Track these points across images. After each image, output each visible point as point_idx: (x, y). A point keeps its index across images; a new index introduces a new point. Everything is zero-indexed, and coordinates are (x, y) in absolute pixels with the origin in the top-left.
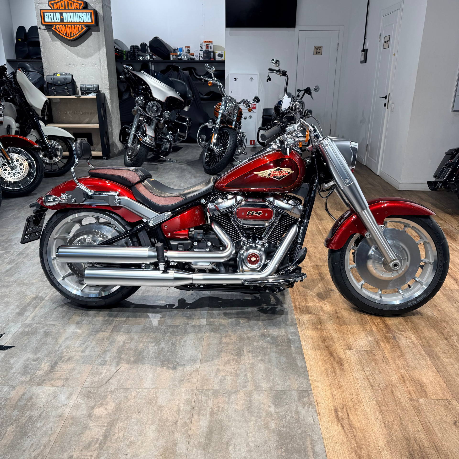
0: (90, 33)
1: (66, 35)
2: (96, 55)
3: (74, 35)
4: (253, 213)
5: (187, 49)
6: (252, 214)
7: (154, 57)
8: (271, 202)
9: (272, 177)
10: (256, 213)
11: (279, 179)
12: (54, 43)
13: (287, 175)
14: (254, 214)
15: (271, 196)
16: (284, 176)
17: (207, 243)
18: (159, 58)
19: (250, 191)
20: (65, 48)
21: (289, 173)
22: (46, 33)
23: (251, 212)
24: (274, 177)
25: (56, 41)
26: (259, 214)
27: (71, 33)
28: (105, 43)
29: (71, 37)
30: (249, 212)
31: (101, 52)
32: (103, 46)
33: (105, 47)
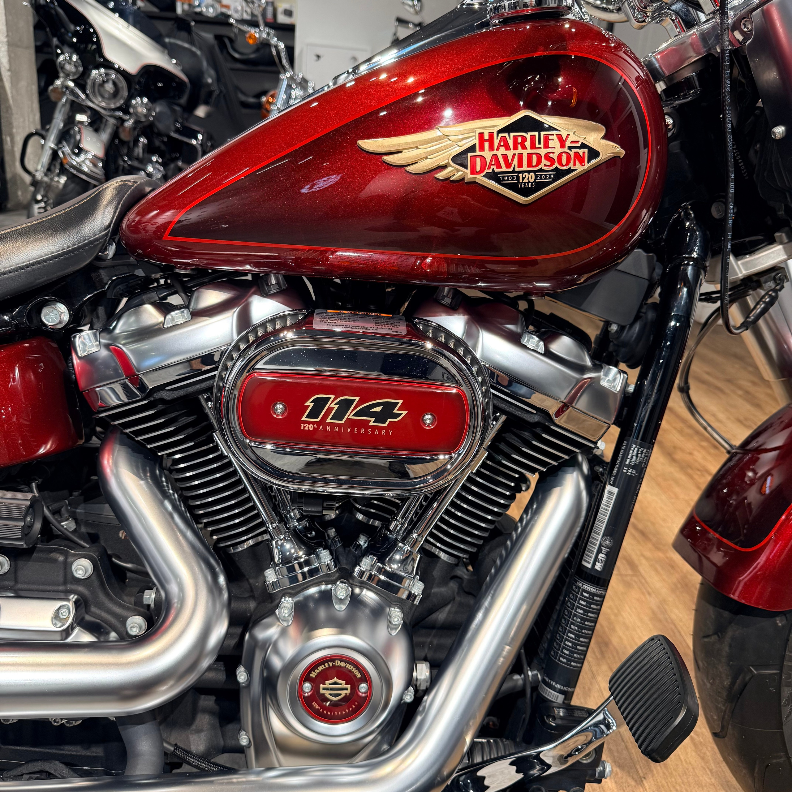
4: (345, 405)
6: (339, 415)
7: (140, 4)
8: (459, 341)
9: (481, 179)
10: (365, 412)
11: (526, 192)
13: (580, 168)
14: (350, 415)
15: (452, 309)
16: (559, 174)
17: (67, 566)
18: (152, 8)
19: (333, 269)
21: (593, 154)
23: (333, 404)
24: (494, 176)
26: (380, 418)
30: (320, 404)
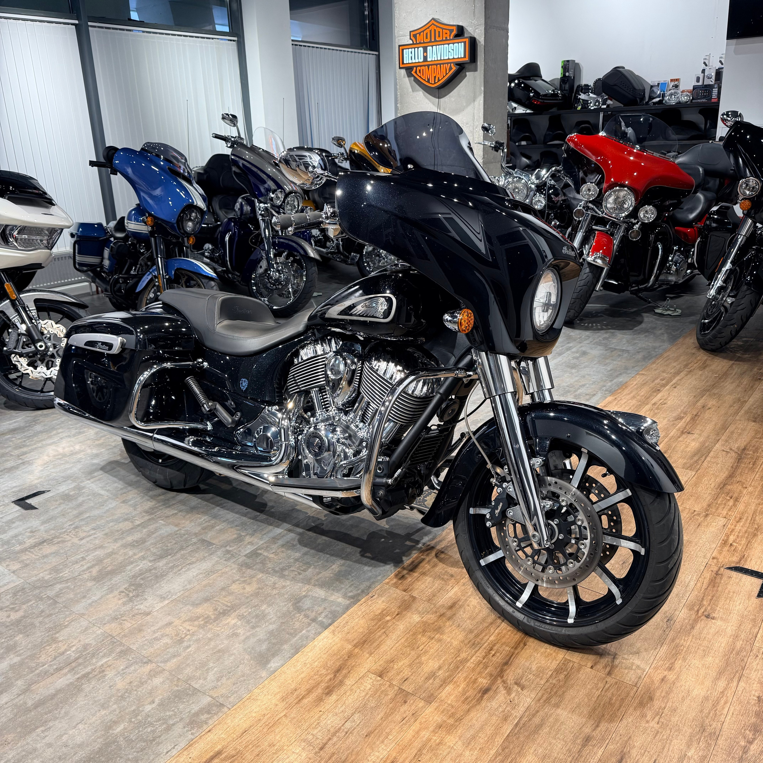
0: (463, 75)
1: (428, 81)
2: (469, 109)
3: (439, 80)
5: (673, 83)
7: (609, 102)
12: (415, 94)
18: (618, 104)
20: (428, 102)
22: (407, 79)
25: (417, 91)
27: (435, 77)
28: (483, 89)
29: (435, 83)
31: (476, 103)
32: (481, 93)
33: (483, 95)
